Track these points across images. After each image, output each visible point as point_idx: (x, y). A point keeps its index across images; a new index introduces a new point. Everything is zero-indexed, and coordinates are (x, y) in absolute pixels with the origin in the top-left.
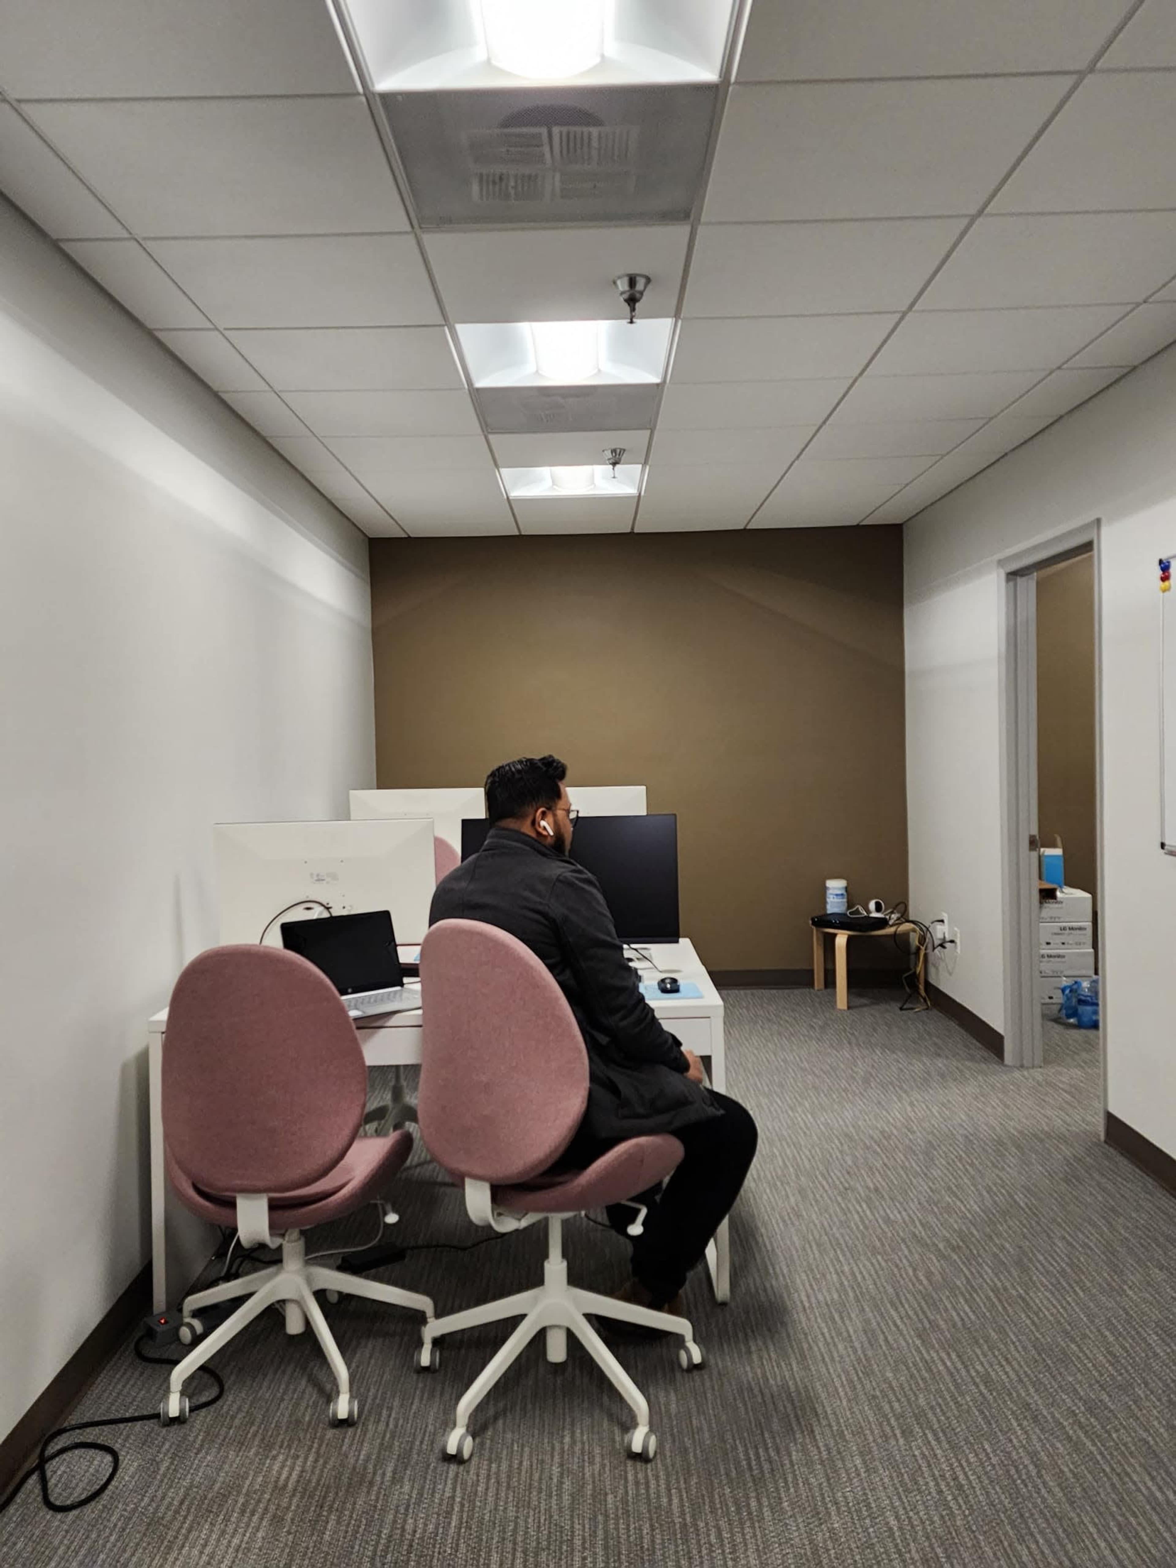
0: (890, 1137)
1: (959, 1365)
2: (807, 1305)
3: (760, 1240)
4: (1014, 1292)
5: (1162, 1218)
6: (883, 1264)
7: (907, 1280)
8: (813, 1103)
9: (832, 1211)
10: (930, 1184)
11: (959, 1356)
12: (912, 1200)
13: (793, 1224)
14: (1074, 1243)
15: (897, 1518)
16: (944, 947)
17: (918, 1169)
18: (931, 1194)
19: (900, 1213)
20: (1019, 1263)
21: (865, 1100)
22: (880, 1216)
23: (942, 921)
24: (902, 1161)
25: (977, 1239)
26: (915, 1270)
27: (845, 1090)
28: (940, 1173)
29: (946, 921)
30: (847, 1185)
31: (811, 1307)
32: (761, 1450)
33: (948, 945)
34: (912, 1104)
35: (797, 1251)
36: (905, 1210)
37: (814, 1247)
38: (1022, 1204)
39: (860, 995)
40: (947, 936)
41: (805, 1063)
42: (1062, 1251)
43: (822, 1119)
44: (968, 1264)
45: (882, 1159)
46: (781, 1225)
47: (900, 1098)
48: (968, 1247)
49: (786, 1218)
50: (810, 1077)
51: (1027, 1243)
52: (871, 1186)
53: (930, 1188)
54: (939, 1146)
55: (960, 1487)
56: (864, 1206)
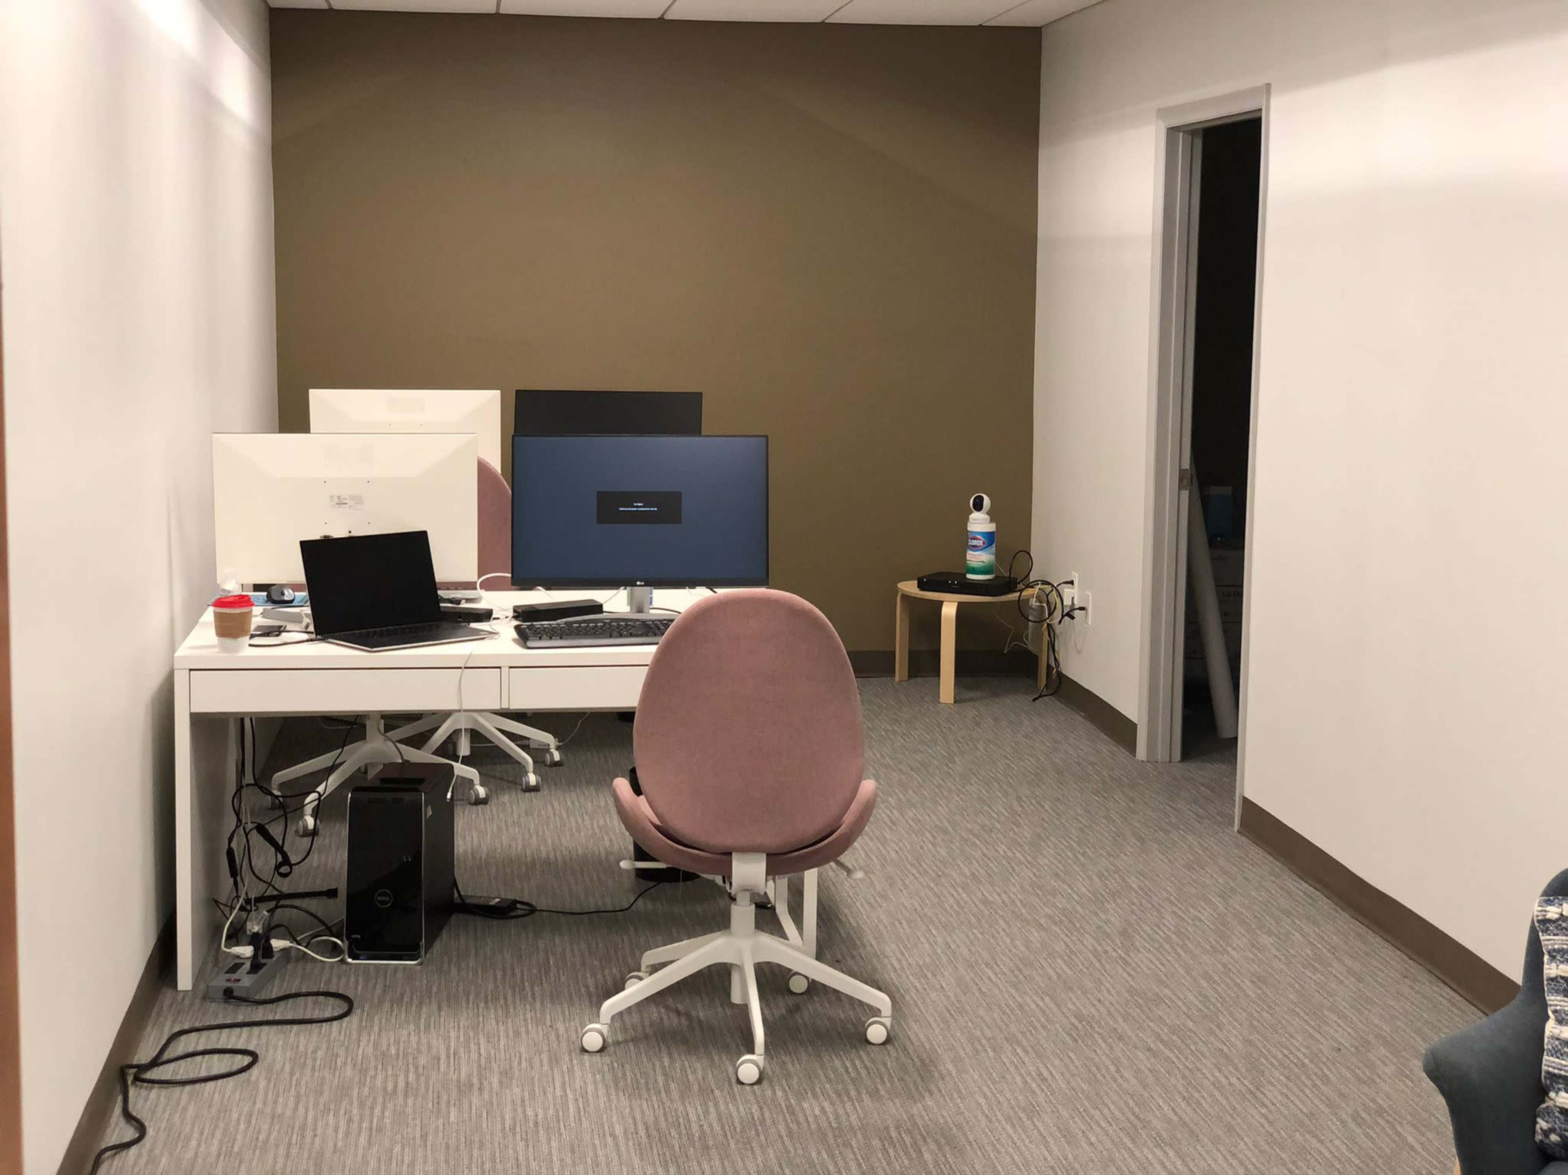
0: (991, 830)
1: (1052, 1005)
2: (898, 967)
3: (843, 919)
4: (1114, 954)
5: (1281, 895)
6: (980, 936)
7: (1003, 947)
8: (900, 800)
9: (923, 895)
10: (1035, 870)
11: (1052, 999)
12: (1014, 884)
13: (880, 906)
14: (1184, 916)
15: (985, 1096)
16: (1073, 618)
17: (1022, 859)
18: (1034, 879)
19: (999, 895)
20: (1124, 933)
21: (962, 796)
22: (977, 898)
23: (1072, 583)
24: (1004, 852)
25: (1081, 915)
26: (1012, 940)
27: (940, 786)
28: (1047, 862)
29: (1076, 583)
30: (940, 873)
31: (903, 968)
32: (857, 1062)
33: (1077, 613)
34: (1019, 799)
35: (886, 928)
36: (1005, 893)
37: (904, 923)
38: (1134, 886)
39: (969, 688)
40: (1076, 602)
41: (888, 759)
42: (1170, 923)
43: (911, 814)
44: (1069, 934)
45: (981, 849)
46: (866, 906)
47: (1006, 794)
48: (1070, 921)
49: (873, 901)
50: (895, 774)
51: (1135, 917)
52: (968, 873)
53: (1035, 874)
54: (1048, 838)
55: (1044, 1080)
56: (960, 890)
